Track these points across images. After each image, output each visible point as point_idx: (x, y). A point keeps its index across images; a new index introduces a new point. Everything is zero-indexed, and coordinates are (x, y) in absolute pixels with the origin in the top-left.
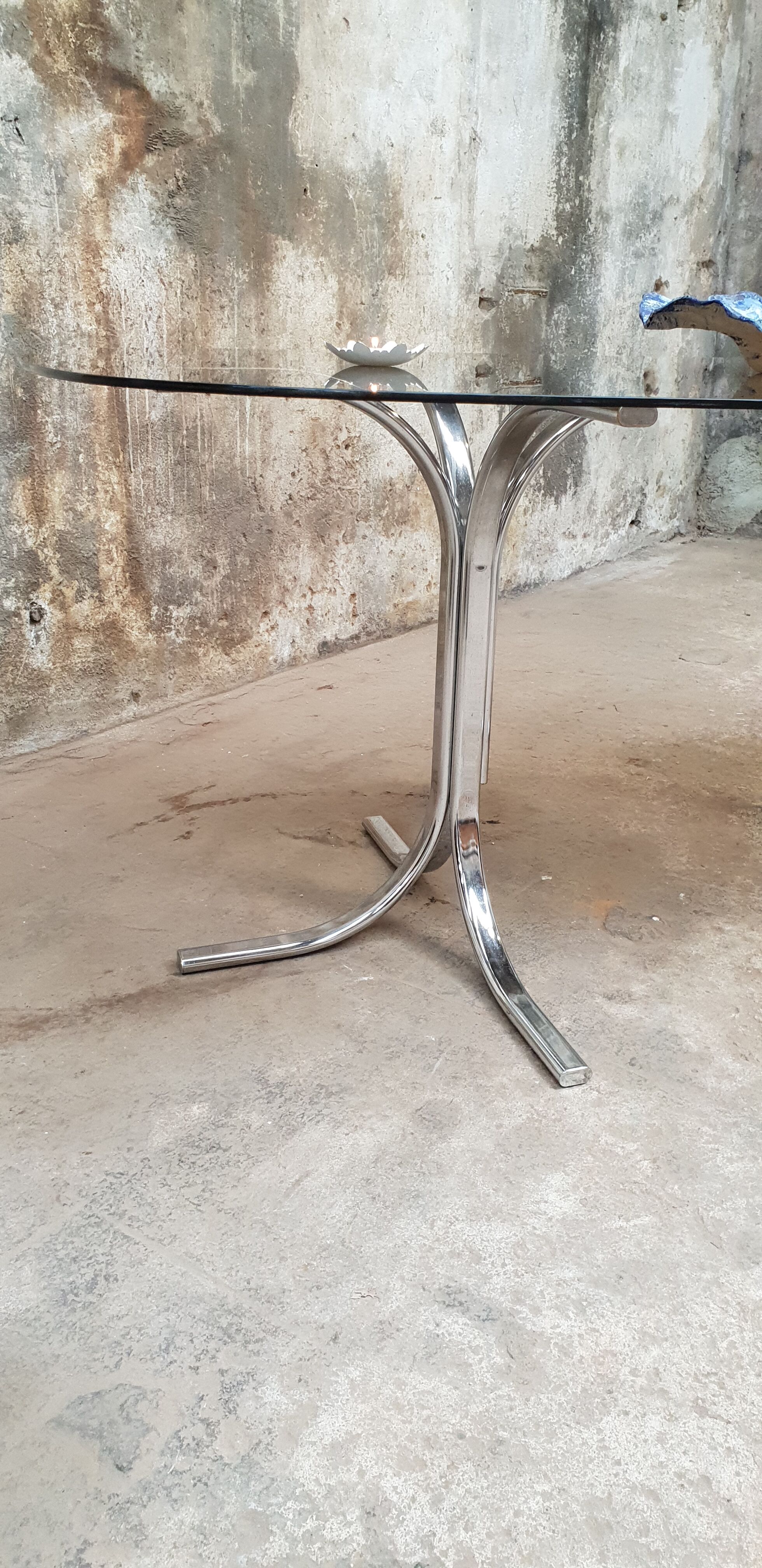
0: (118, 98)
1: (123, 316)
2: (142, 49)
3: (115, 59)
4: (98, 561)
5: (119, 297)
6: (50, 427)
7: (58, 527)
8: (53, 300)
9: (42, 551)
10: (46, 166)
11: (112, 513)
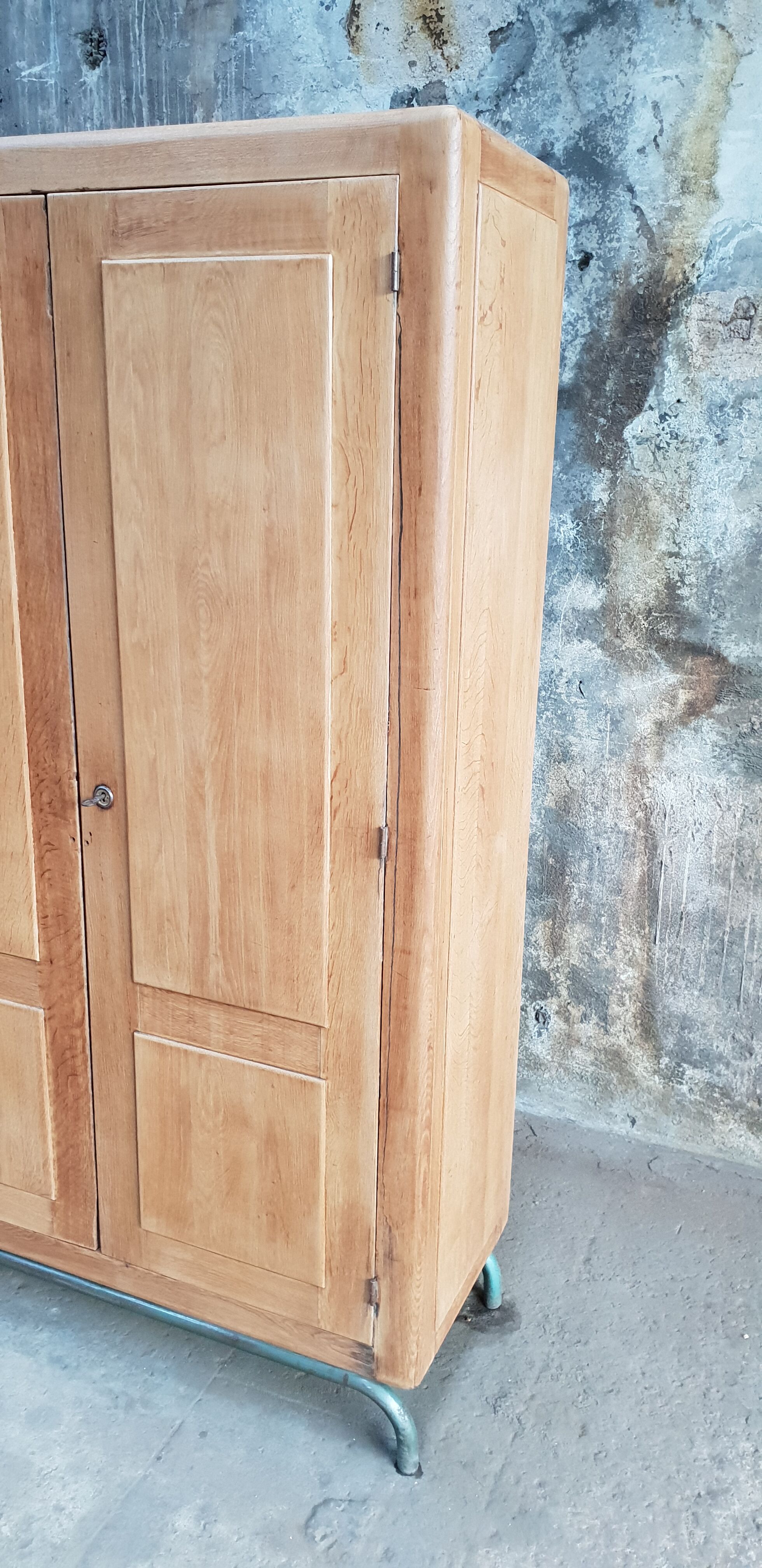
0: (688, 663)
1: (666, 823)
2: (724, 626)
3: (689, 635)
4: (609, 1000)
5: (665, 809)
6: (576, 891)
7: (571, 961)
8: (594, 804)
9: (555, 974)
10: (603, 712)
11: (630, 969)
